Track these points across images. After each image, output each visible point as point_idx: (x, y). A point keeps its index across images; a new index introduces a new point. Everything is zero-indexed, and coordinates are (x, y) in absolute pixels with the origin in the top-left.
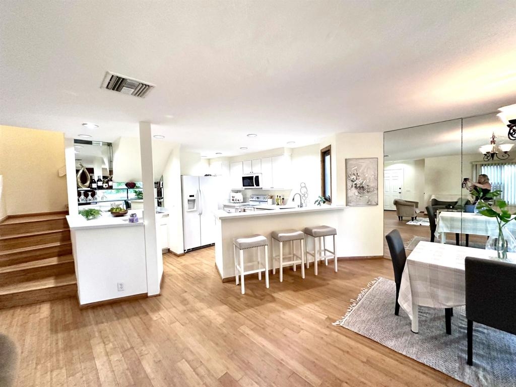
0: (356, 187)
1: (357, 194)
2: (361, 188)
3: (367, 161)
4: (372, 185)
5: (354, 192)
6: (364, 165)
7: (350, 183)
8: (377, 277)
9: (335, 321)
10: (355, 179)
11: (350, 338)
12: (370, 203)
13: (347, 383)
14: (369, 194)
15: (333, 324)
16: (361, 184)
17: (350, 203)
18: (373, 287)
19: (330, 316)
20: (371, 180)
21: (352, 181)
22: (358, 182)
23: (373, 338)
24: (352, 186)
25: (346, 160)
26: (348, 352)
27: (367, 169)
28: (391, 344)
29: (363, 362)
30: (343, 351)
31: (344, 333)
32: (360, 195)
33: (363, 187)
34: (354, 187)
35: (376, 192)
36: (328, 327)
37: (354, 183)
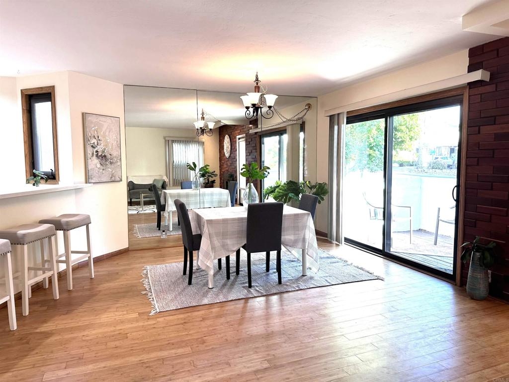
0: (97, 156)
1: (99, 166)
2: (103, 157)
3: (109, 120)
4: (115, 153)
5: (95, 163)
6: (105, 126)
7: (90, 150)
8: (143, 267)
9: (150, 312)
10: (96, 144)
11: (175, 315)
12: (113, 178)
13: (205, 336)
14: (113, 166)
15: (151, 314)
16: (103, 152)
17: (92, 179)
18: (149, 276)
19: (140, 311)
20: (114, 147)
21: (92, 146)
22: (100, 148)
23: (191, 305)
24: (93, 154)
25: (83, 114)
26: (185, 323)
27: (110, 132)
28: (206, 301)
29: (201, 321)
30: (182, 324)
31: (168, 314)
32: (102, 168)
33: (105, 156)
34: (95, 156)
35: (119, 163)
36: (148, 319)
37: (95, 150)
